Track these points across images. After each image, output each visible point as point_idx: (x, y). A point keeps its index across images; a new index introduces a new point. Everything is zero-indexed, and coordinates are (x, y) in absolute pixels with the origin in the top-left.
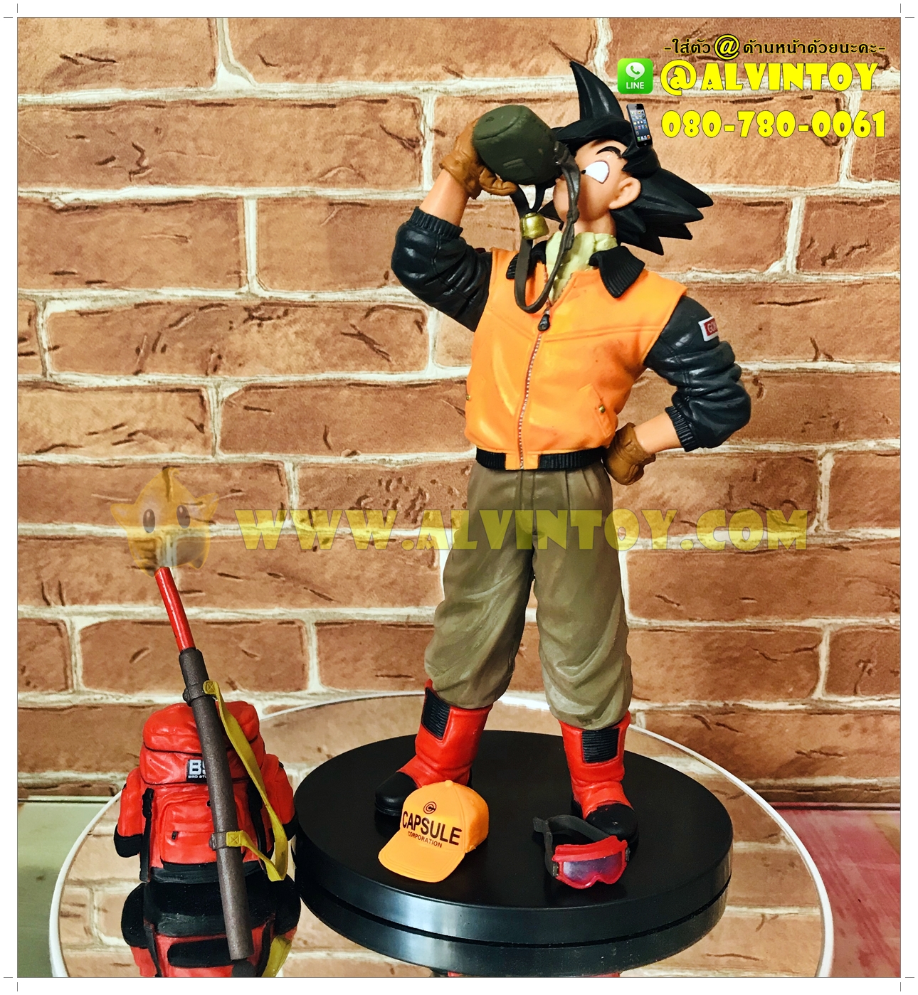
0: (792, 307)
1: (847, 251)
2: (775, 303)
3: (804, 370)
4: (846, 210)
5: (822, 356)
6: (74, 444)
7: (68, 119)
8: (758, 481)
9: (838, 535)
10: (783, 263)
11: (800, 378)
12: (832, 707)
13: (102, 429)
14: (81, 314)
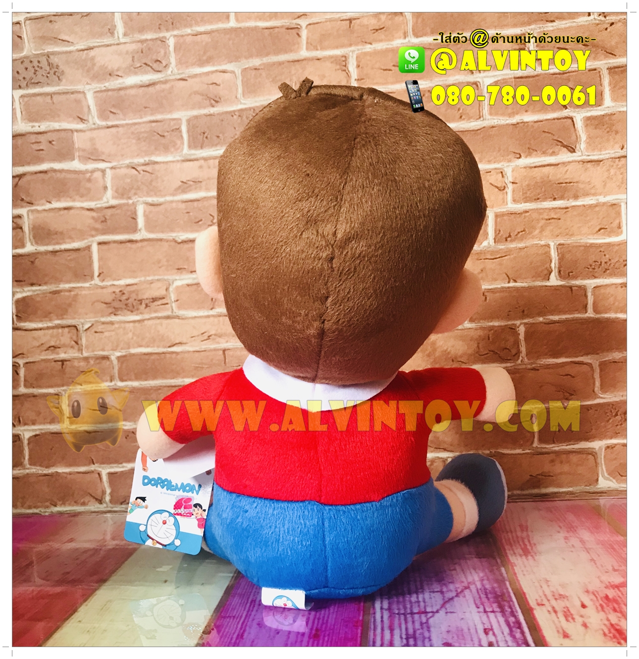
0: (495, 260)
1: (516, 234)
2: (487, 259)
3: (505, 287)
4: (513, 216)
5: (512, 280)
6: (184, 342)
7: (183, 206)
8: (491, 340)
9: (532, 363)
10: (488, 241)
11: (504, 291)
12: (544, 450)
13: (197, 334)
14: (188, 285)
